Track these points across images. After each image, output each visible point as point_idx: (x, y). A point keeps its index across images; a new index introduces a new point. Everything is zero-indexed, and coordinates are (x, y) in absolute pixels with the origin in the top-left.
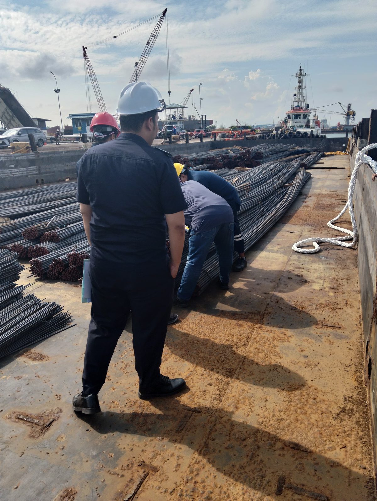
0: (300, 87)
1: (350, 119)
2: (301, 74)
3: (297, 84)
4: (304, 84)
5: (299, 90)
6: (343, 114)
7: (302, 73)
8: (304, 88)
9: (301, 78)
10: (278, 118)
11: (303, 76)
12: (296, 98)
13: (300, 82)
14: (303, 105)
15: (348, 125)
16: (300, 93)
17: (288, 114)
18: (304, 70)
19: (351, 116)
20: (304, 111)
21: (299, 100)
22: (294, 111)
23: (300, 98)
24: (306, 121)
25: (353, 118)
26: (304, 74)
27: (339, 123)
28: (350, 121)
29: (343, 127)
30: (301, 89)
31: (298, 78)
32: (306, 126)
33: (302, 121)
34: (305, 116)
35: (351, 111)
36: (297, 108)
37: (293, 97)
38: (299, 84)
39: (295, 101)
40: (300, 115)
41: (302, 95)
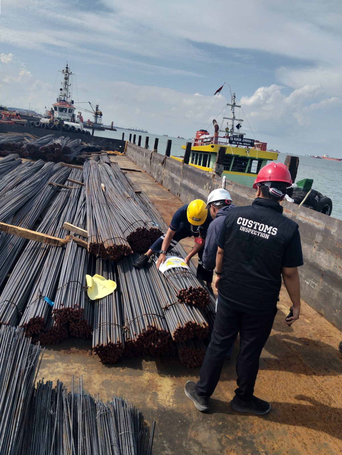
0: (66, 83)
1: (98, 118)
2: (67, 72)
3: (63, 81)
4: (70, 82)
5: (66, 86)
6: (92, 113)
7: (69, 71)
8: (69, 85)
9: (67, 75)
10: (46, 107)
11: (69, 74)
12: (62, 92)
13: (66, 79)
14: (69, 100)
15: (96, 123)
16: (66, 89)
17: (54, 106)
18: (70, 69)
19: (99, 116)
20: (69, 105)
21: (65, 95)
22: (60, 104)
23: (66, 93)
24: (71, 115)
25: (101, 117)
26: (70, 73)
27: (89, 120)
28: (98, 120)
29: (92, 124)
30: (67, 85)
31: (64, 74)
32: (71, 120)
33: (67, 115)
34: (71, 111)
35: (99, 111)
36: (63, 102)
37: (60, 92)
38: (65, 80)
39: (61, 95)
40: (66, 109)
41: (67, 91)
